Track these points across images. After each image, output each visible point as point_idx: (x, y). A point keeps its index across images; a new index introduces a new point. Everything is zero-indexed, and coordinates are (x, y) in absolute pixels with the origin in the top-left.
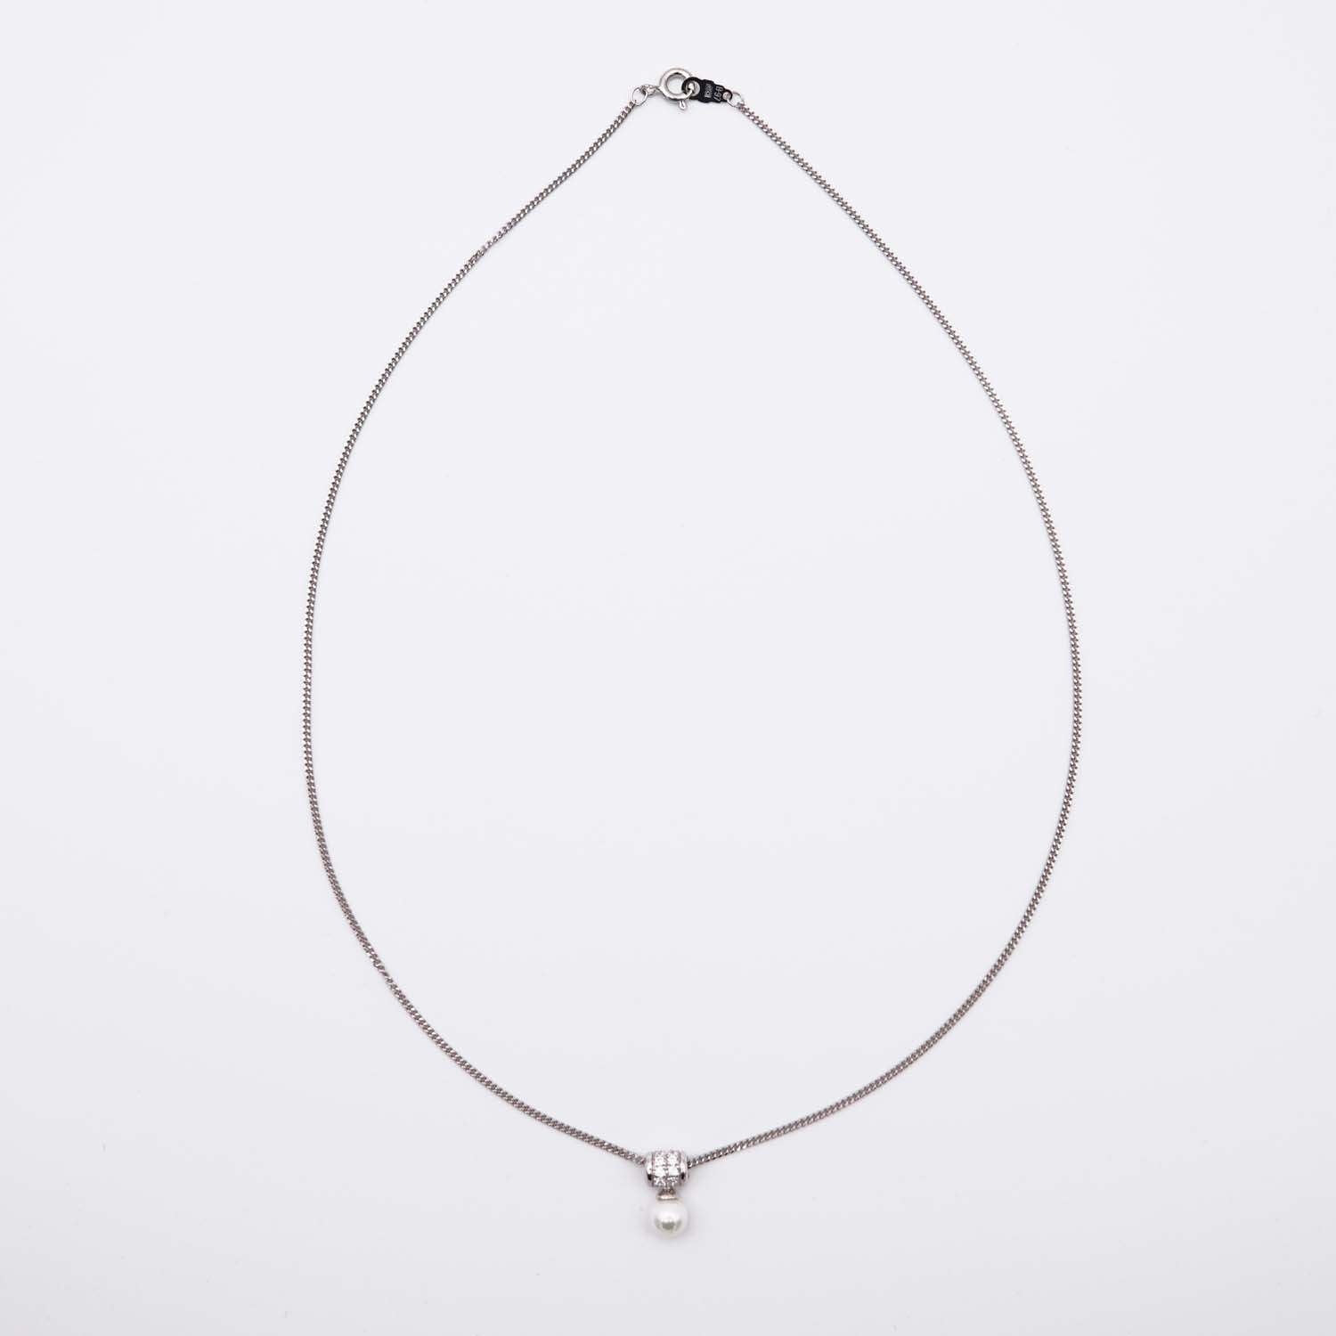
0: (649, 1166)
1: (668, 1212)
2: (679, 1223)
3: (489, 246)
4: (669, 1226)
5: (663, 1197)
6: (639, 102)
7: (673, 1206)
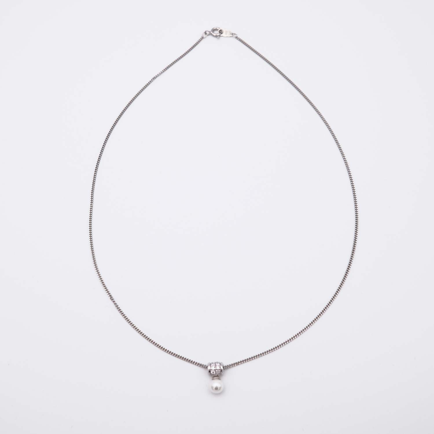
0: (209, 368)
1: (216, 383)
2: (220, 388)
3: (158, 76)
4: (216, 389)
5: (214, 378)
6: (204, 37)
7: (218, 381)
